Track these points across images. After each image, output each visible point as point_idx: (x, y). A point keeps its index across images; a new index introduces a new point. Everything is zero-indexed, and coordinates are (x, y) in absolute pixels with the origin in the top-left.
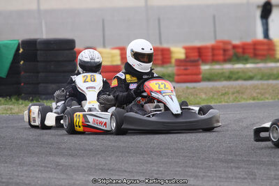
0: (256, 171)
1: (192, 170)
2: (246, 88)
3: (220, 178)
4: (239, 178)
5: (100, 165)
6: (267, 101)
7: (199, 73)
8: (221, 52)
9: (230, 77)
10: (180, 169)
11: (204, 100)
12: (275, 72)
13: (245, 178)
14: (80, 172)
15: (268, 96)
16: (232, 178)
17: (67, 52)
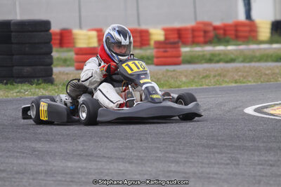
0: (239, 156)
1: (172, 155)
2: (228, 71)
3: (202, 163)
4: (222, 164)
5: (77, 150)
6: (249, 84)
7: (179, 56)
8: (202, 34)
9: (211, 59)
11: (184, 83)
12: (257, 54)
13: (228, 164)
14: (57, 158)
15: (250, 79)
16: (215, 164)
17: (42, 33)
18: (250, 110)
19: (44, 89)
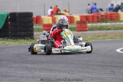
0: (115, 70)
1: (86, 70)
2: (108, 34)
3: (99, 73)
4: (108, 73)
6: (117, 39)
7: (87, 27)
8: (96, 18)
9: (100, 29)
10: (81, 70)
11: (90, 39)
12: (120, 27)
13: (110, 74)
14: (37, 71)
15: (118, 37)
16: (105, 73)
17: (29, 18)
18: (119, 50)
19: (30, 41)
